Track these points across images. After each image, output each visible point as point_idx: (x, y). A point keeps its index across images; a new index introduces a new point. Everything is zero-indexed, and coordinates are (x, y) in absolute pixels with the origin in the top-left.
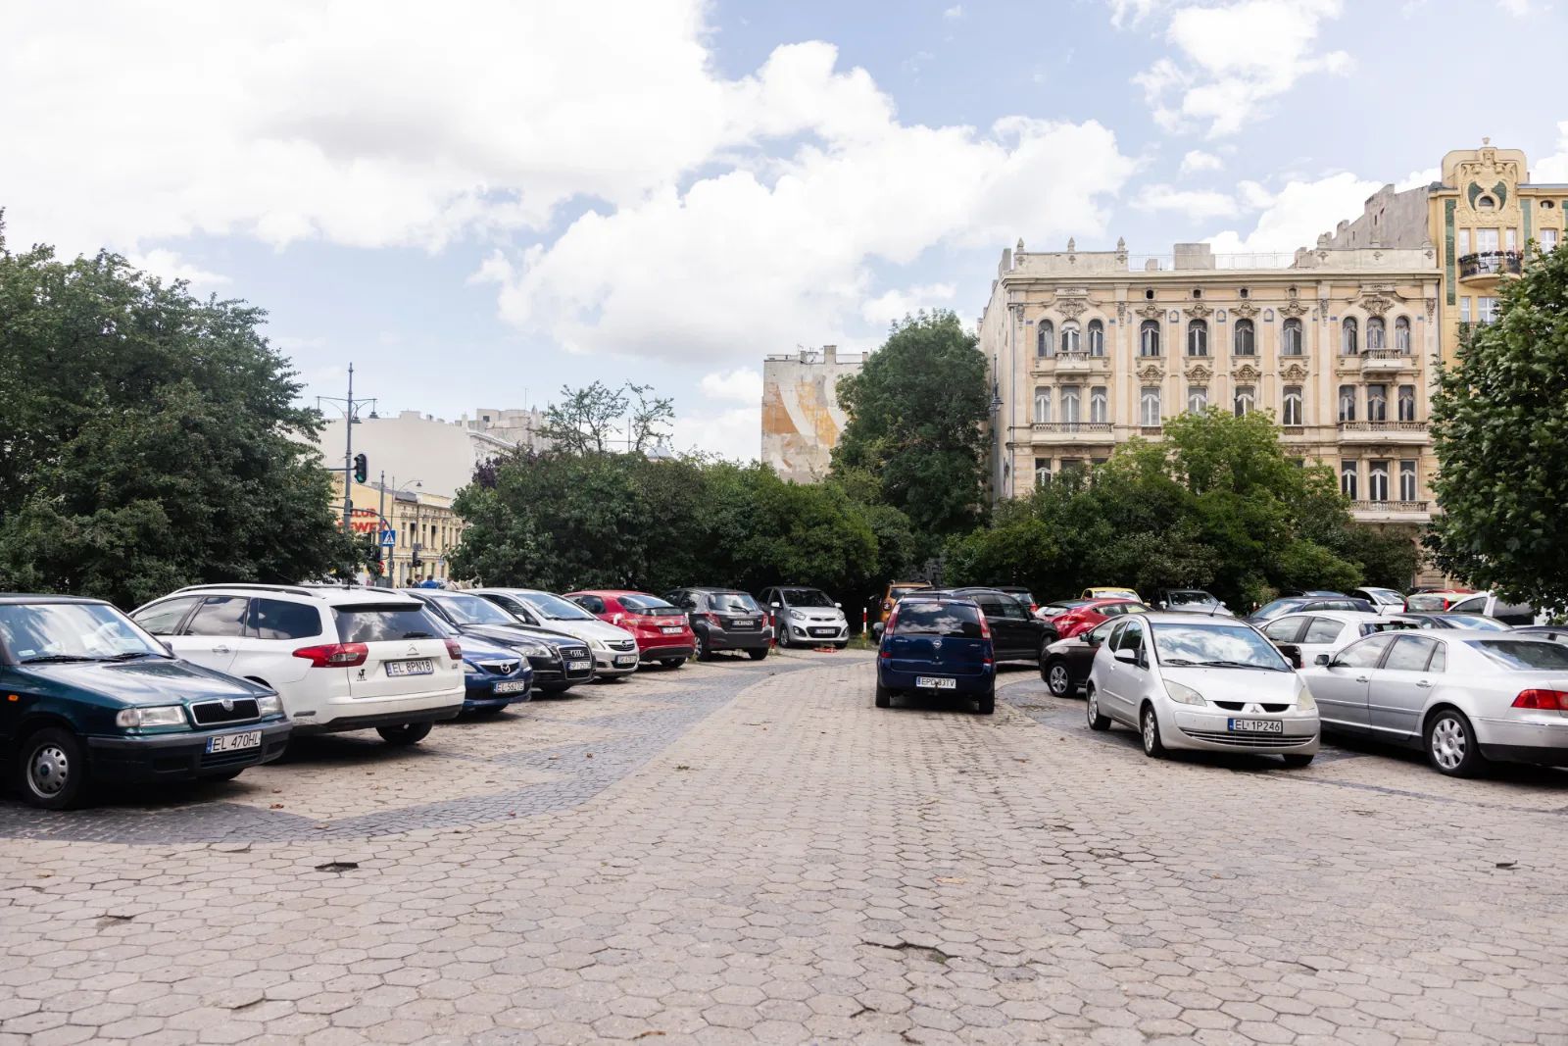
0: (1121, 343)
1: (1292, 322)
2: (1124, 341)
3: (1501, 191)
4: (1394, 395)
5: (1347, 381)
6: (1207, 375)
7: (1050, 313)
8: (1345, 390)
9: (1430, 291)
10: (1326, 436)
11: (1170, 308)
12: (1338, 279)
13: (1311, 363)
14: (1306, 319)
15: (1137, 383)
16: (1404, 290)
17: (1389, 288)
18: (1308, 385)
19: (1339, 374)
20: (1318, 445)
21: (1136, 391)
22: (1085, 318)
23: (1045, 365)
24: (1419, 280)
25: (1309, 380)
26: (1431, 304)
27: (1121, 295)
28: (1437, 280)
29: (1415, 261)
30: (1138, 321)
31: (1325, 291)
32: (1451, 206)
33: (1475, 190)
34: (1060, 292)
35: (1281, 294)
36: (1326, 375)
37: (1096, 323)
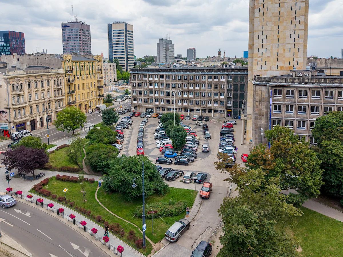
0: (26, 87)
1: (48, 81)
2: (26, 86)
3: (69, 60)
4: (60, 91)
5: (55, 90)
6: (38, 91)
7: (14, 83)
8: (55, 91)
9: (63, 75)
10: (53, 99)
11: (32, 80)
12: (53, 74)
13: (51, 88)
14: (50, 80)
15: (28, 94)
16: (61, 76)
17: (59, 75)
18: (50, 91)
19: (54, 89)
20: (52, 100)
21: (28, 95)
22: (20, 83)
23: (14, 93)
24: (62, 74)
25: (51, 90)
26: (63, 77)
27: (25, 78)
28: (64, 74)
29: (61, 71)
30: (27, 83)
31: (52, 76)
32: (65, 62)
33: (67, 60)
34: (16, 79)
35: (46, 77)
36: (53, 89)
37: (21, 84)
